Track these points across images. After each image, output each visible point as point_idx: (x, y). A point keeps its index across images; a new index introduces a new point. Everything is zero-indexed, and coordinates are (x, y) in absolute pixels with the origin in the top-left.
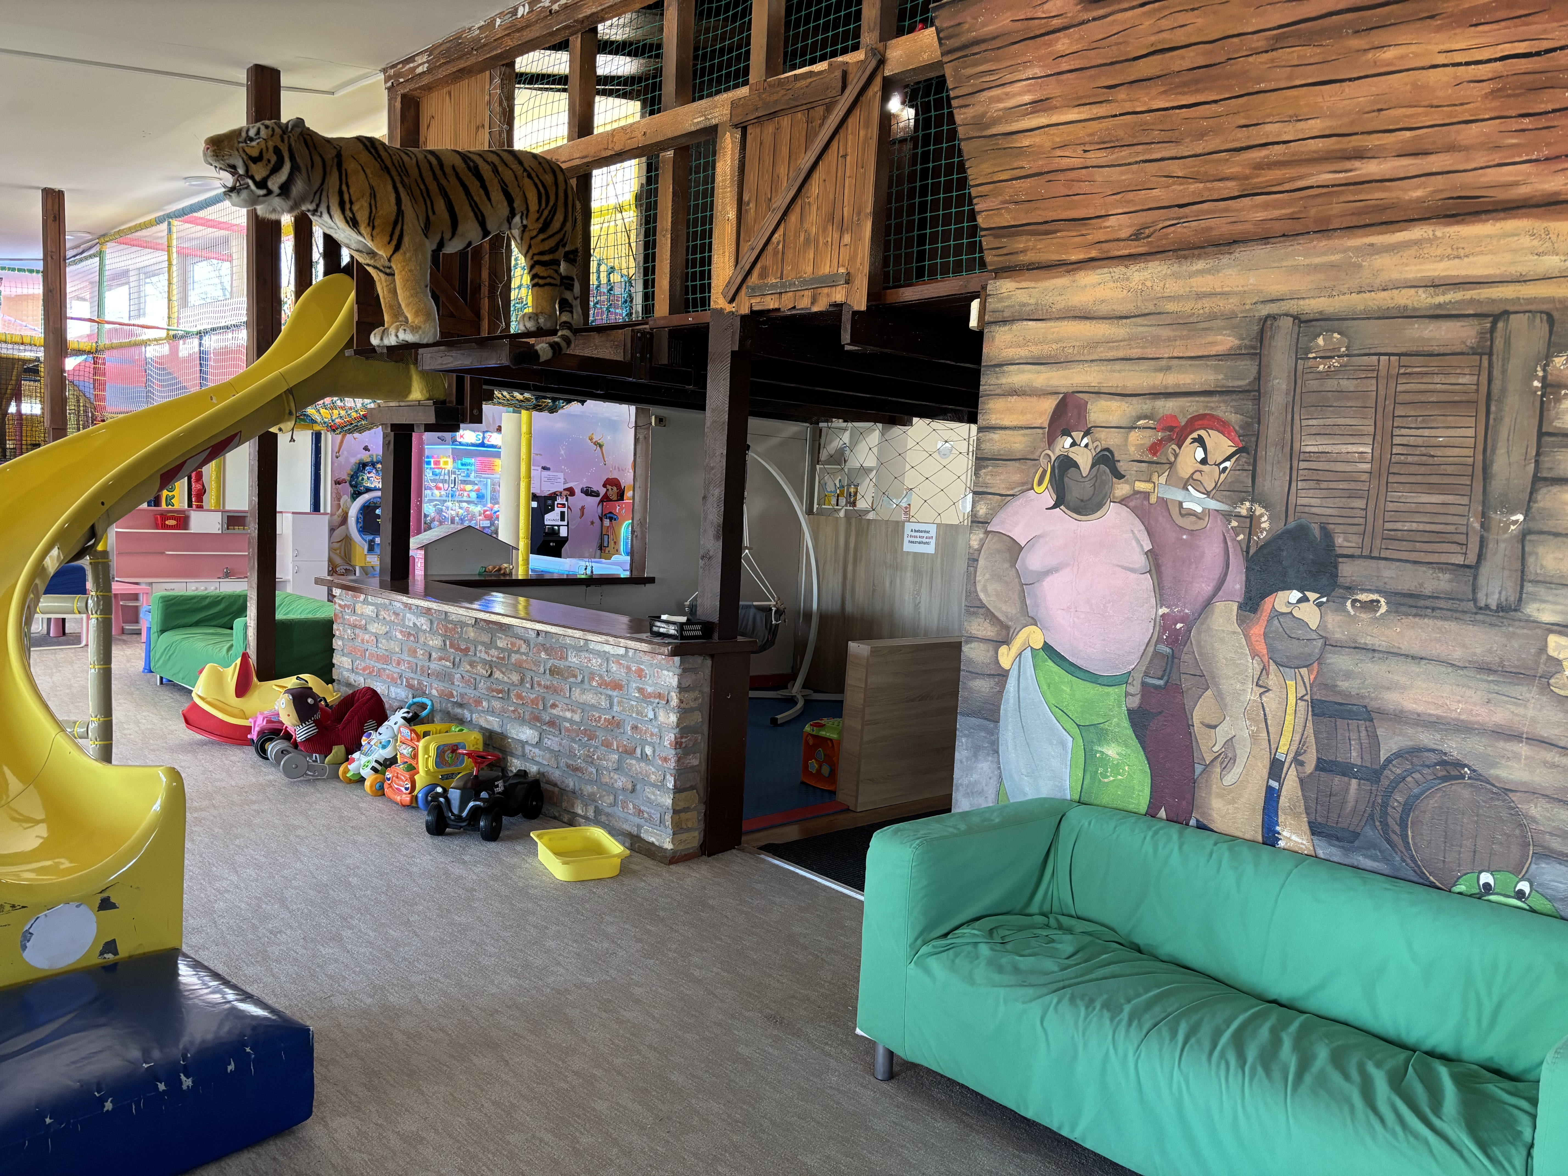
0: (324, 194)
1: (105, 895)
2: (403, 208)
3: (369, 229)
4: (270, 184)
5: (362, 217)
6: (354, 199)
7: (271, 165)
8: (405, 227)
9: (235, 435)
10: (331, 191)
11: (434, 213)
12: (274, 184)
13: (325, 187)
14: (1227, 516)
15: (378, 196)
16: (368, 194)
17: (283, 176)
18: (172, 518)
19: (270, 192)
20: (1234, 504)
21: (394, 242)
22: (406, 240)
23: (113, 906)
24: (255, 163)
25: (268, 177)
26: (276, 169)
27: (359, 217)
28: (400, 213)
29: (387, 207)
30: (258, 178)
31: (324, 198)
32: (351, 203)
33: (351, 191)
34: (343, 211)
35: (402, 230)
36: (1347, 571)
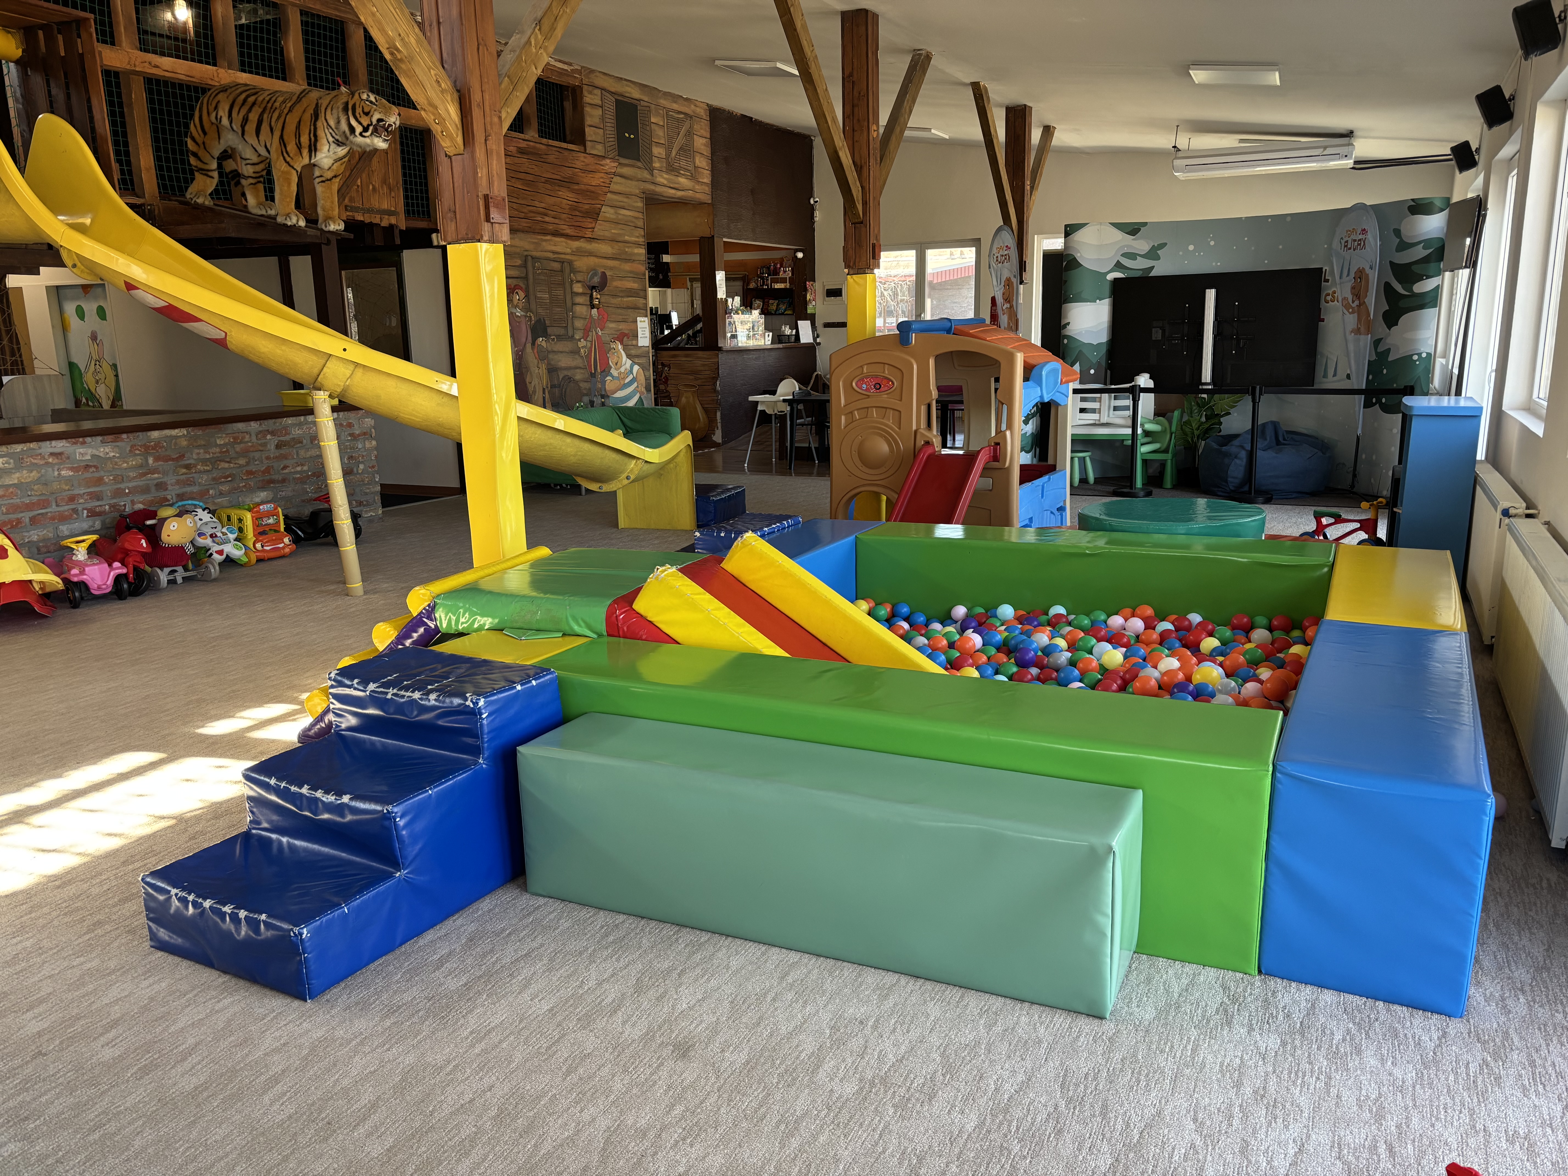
14: (526, 316)
20: (527, 312)
36: (549, 330)
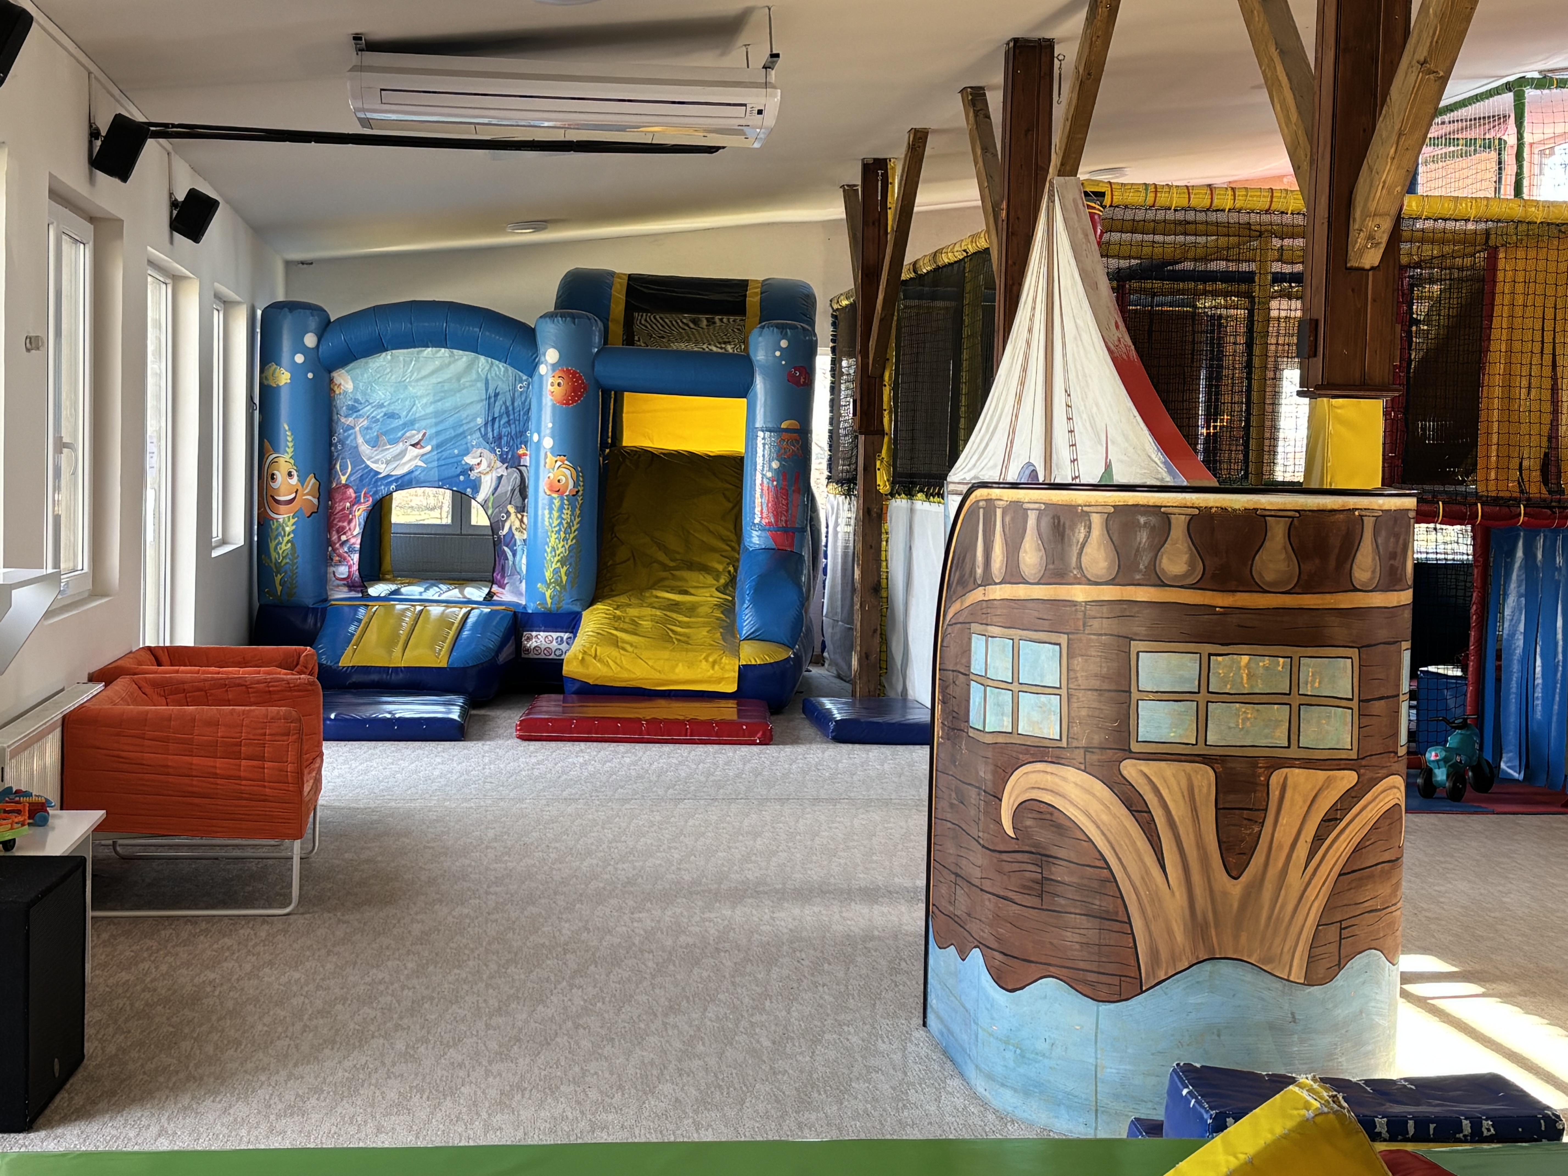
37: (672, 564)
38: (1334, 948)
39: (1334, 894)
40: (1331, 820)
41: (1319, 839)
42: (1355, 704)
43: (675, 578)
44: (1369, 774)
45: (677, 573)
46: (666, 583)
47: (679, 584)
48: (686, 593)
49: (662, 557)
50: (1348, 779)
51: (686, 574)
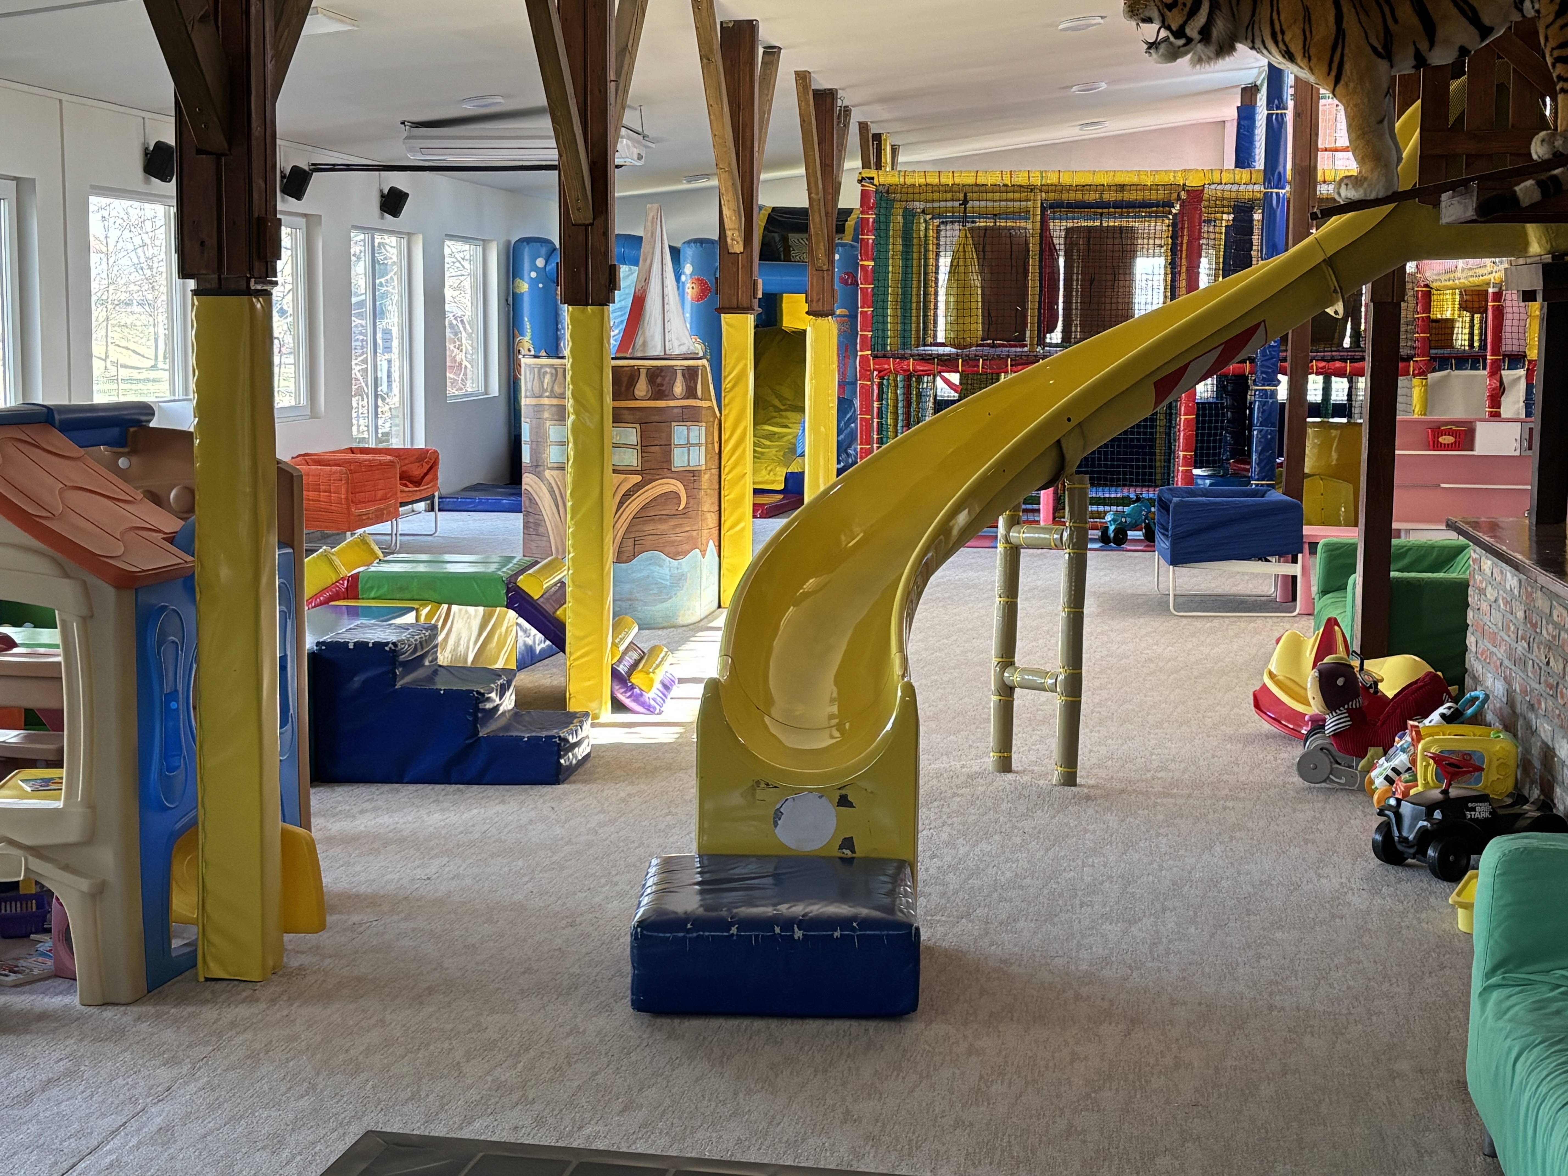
0: (1256, 27)
1: (843, 792)
2: (1345, 25)
3: (1306, 60)
4: (1188, 31)
5: (1296, 48)
6: (1284, 27)
7: (1187, 10)
8: (1346, 51)
9: (1255, 328)
10: (1262, 21)
11: (1396, 21)
12: (1192, 31)
13: (1256, 19)
15: (1313, 17)
16: (1301, 18)
17: (1201, 18)
18: (1450, 433)
19: (1189, 41)
21: (1334, 73)
22: (1348, 67)
23: (850, 805)
24: (1170, 10)
25: (1185, 23)
26: (1192, 13)
27: (1293, 49)
28: (1340, 32)
29: (1325, 27)
30: (1174, 27)
31: (1257, 32)
32: (1283, 32)
33: (1282, 18)
34: (1276, 43)
35: (1342, 55)
37: (783, 408)
38: (631, 548)
39: (631, 525)
40: (627, 495)
41: (621, 503)
42: (639, 447)
43: (781, 417)
44: (648, 477)
45: (784, 413)
46: (775, 420)
47: (784, 420)
48: (786, 426)
49: (777, 402)
50: (638, 478)
51: (789, 414)
